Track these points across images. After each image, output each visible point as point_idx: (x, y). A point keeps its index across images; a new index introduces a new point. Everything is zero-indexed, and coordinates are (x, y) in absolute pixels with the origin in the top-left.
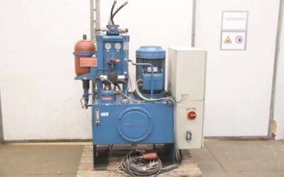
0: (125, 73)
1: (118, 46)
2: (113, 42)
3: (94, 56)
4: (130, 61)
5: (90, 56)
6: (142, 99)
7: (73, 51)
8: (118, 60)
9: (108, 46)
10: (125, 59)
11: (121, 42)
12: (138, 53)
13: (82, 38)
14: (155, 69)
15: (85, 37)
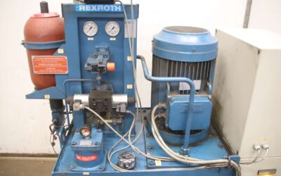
0: (129, 87)
1: (112, 29)
2: (101, 19)
3: (60, 51)
4: (139, 57)
5: (53, 51)
6: (165, 154)
7: (22, 37)
8: (111, 66)
9: (90, 29)
10: (129, 59)
11: (120, 19)
12: (157, 44)
13: (38, 11)
14: (197, 84)
15: (45, 8)
